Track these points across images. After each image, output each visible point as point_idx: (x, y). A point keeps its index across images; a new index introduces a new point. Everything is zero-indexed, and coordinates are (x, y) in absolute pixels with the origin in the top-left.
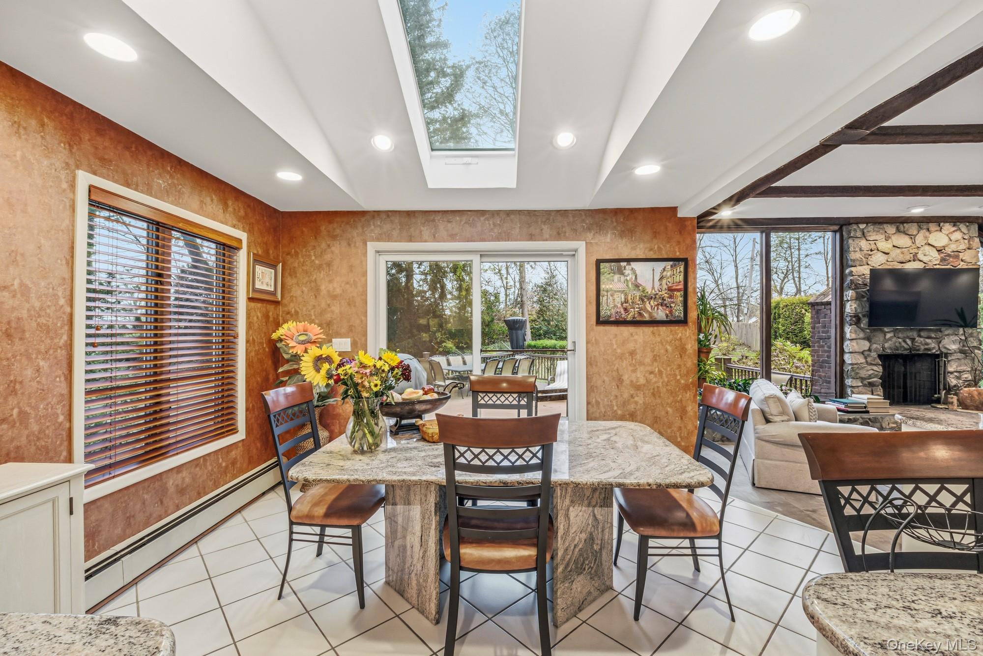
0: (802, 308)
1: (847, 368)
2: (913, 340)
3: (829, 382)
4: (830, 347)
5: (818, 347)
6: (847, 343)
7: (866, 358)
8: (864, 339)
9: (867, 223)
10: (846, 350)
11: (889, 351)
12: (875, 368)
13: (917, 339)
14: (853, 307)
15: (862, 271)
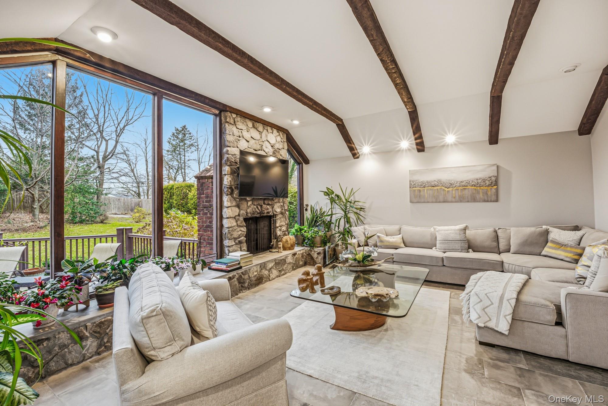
0: (187, 189)
1: (225, 231)
2: (261, 206)
3: (212, 244)
4: (212, 214)
5: (203, 214)
6: (225, 210)
7: (237, 222)
8: (235, 206)
9: (237, 114)
10: (224, 216)
11: (249, 215)
12: (242, 229)
13: (263, 205)
14: (229, 180)
15: (233, 152)
